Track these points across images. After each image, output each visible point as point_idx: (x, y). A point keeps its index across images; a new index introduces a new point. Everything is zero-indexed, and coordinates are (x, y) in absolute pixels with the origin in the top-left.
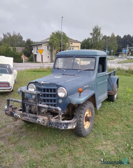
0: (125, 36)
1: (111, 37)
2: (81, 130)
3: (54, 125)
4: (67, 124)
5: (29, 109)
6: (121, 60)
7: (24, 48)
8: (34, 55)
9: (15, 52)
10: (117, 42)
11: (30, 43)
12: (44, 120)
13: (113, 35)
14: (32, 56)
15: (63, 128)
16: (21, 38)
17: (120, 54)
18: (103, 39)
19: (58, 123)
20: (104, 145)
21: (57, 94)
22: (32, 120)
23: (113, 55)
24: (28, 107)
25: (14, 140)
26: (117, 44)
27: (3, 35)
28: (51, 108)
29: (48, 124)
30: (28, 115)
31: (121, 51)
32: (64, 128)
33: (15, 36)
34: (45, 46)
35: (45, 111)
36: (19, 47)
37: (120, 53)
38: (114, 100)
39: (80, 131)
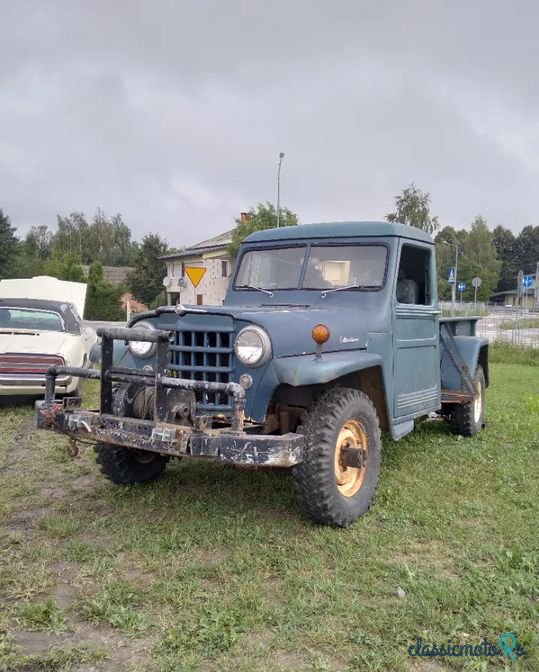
0: (527, 230)
1: (471, 235)
2: (323, 489)
3: (214, 450)
4: (264, 447)
5: (125, 401)
6: (514, 317)
7: (131, 269)
8: (172, 293)
9: (96, 281)
10: (498, 251)
11: (157, 252)
12: (178, 435)
13: (480, 225)
14: (164, 297)
15: (249, 461)
16: (124, 233)
17: (511, 299)
18: (442, 238)
19: (230, 442)
20: (414, 551)
21: (234, 353)
22: (133, 441)
23: (481, 299)
24: (124, 391)
25: (62, 528)
26: (497, 259)
27: (57, 223)
28: (207, 386)
29: (190, 445)
30: (122, 420)
31: (514, 285)
32: (251, 460)
33: (99, 225)
34: (211, 261)
35: (186, 410)
36: (114, 266)
37: (511, 295)
38: (471, 428)
39: (317, 495)
